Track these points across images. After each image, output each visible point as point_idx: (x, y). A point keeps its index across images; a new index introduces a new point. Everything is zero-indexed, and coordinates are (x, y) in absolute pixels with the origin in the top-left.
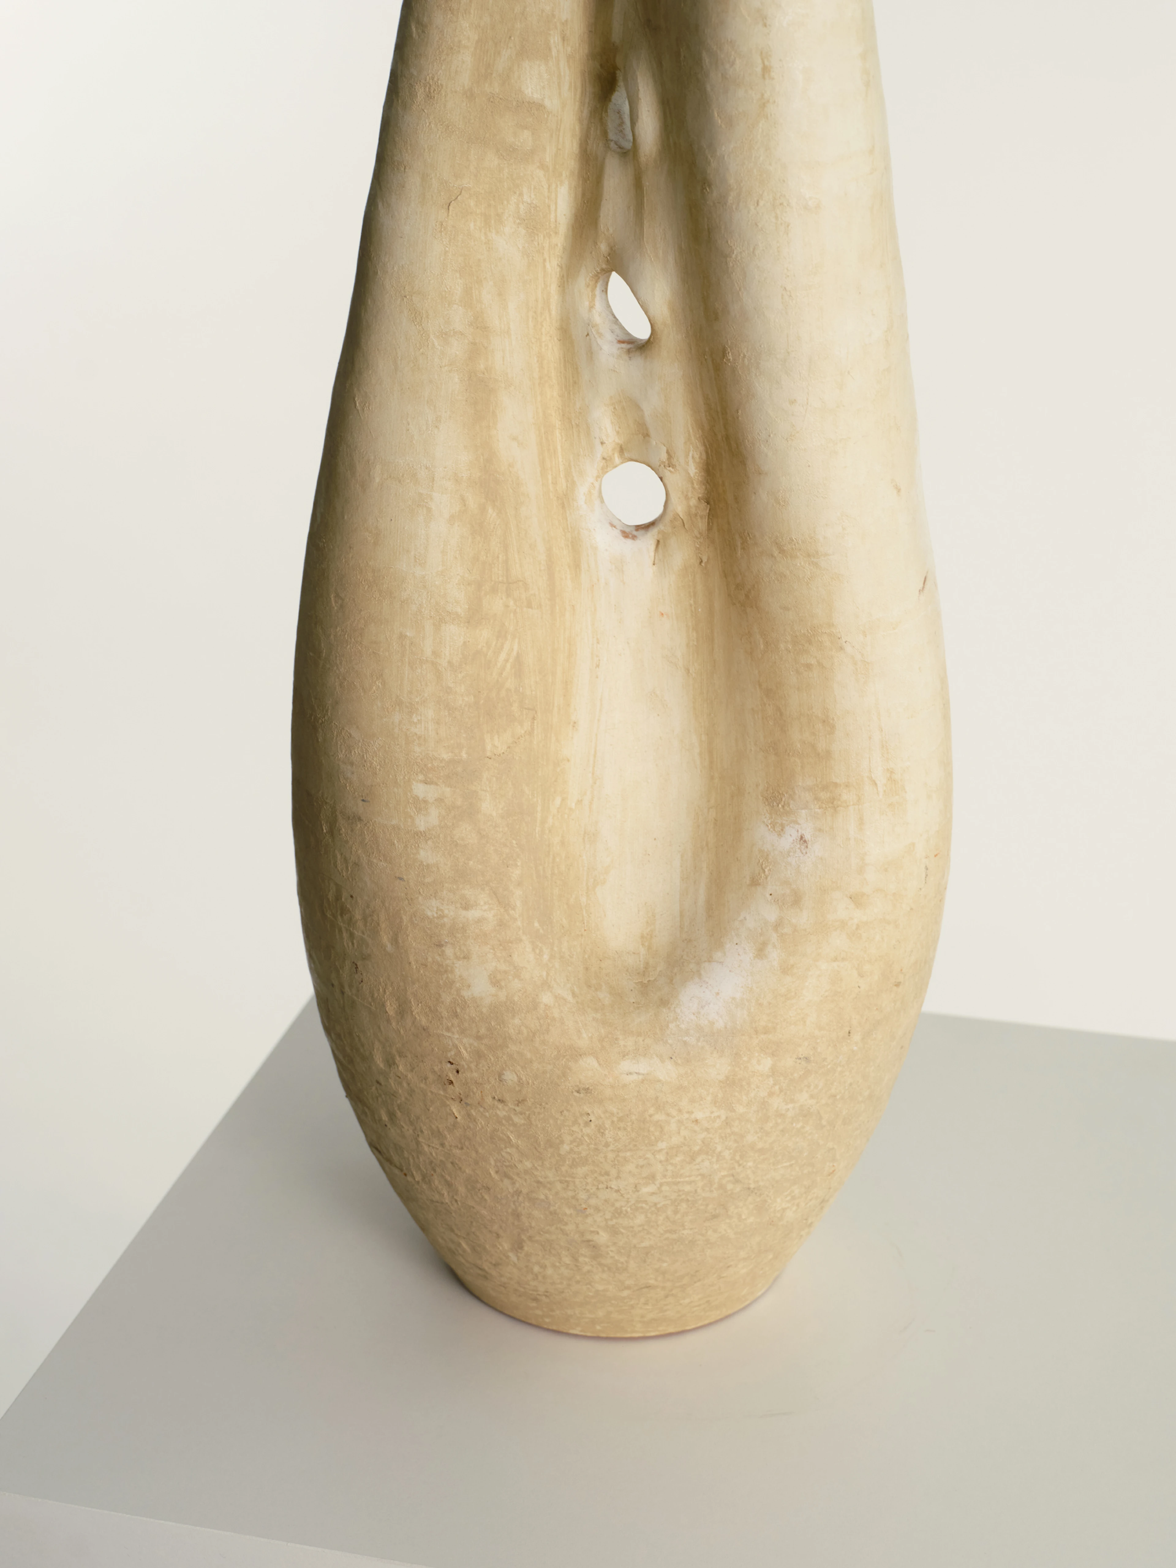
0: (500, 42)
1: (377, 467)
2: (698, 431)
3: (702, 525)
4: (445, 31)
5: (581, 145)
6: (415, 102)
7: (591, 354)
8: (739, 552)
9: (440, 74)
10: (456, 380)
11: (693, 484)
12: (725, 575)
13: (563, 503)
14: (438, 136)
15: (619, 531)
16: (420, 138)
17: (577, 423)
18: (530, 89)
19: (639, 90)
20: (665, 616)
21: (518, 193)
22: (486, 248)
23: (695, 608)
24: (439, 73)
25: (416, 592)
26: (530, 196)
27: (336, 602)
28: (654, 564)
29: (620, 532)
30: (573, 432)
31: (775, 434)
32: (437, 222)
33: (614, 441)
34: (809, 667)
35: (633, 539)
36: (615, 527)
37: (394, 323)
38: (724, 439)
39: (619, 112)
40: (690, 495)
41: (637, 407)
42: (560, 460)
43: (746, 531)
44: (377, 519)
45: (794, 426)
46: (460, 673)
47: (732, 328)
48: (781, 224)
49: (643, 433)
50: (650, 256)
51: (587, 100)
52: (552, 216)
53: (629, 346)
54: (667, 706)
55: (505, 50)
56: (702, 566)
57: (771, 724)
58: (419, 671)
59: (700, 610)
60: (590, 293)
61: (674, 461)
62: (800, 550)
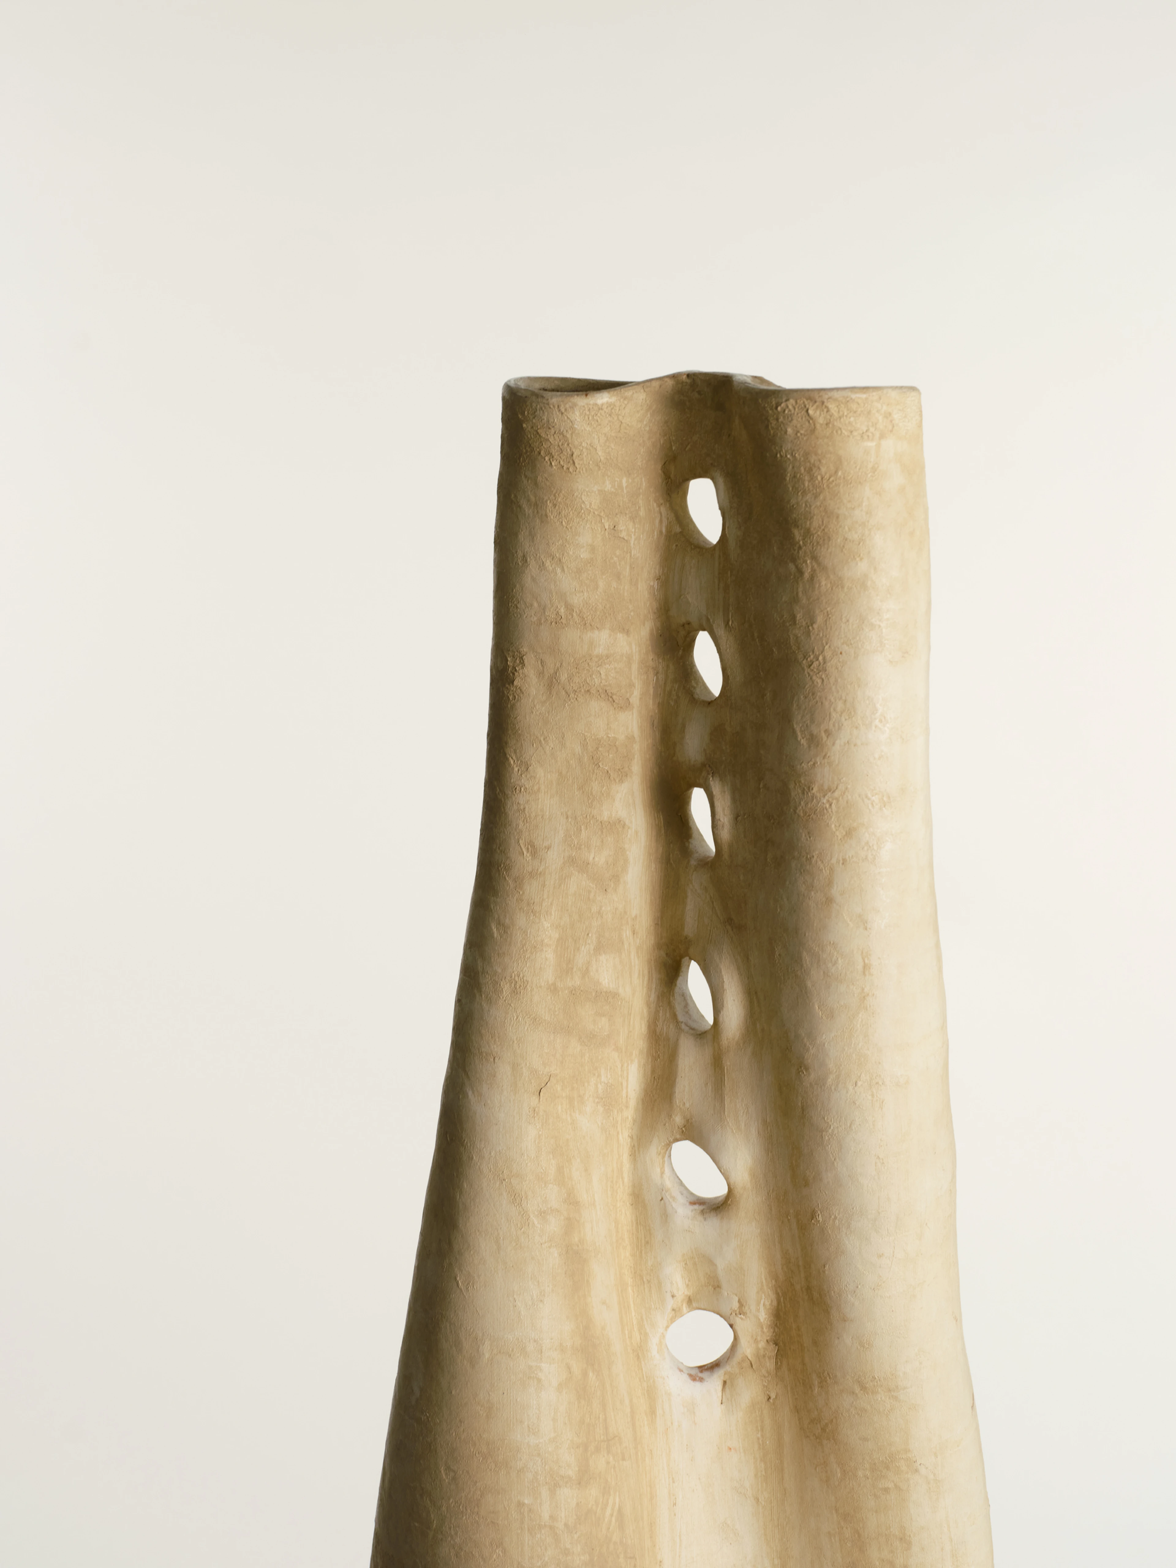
0: (580, 939)
1: (486, 1343)
2: (772, 1281)
3: (770, 1365)
4: (529, 931)
5: (649, 1027)
6: (501, 997)
7: (665, 1216)
8: (816, 1390)
9: (526, 970)
10: (556, 1255)
11: (763, 1328)
12: (797, 1410)
13: (638, 1354)
14: (526, 1028)
15: (686, 1375)
16: (508, 1030)
17: (649, 1279)
18: (606, 980)
19: (724, 982)
20: (732, 1450)
21: (597, 1074)
22: (572, 1128)
23: (762, 1440)
24: (524, 970)
25: (531, 1460)
26: (607, 1077)
27: (446, 1474)
28: (722, 1403)
29: (688, 1376)
30: (644, 1288)
31: (863, 1285)
32: (530, 1108)
33: (684, 1293)
34: (886, 1490)
35: (701, 1381)
36: (682, 1371)
37: (494, 1206)
38: (804, 1289)
39: (683, 995)
40: (759, 1338)
41: (711, 1262)
42: (633, 1314)
43: (826, 1372)
44: (489, 1393)
45: (881, 1277)
46: (576, 1533)
47: (824, 1193)
48: (877, 1100)
49: (715, 1285)
50: (732, 1129)
51: (654, 986)
52: (624, 1091)
53: (701, 1207)
54: (738, 1534)
55: (583, 947)
56: (770, 1402)
57: (849, 1545)
58: (539, 1536)
59: (768, 1442)
60: (661, 1160)
61: (746, 1309)
62: (882, 1386)
